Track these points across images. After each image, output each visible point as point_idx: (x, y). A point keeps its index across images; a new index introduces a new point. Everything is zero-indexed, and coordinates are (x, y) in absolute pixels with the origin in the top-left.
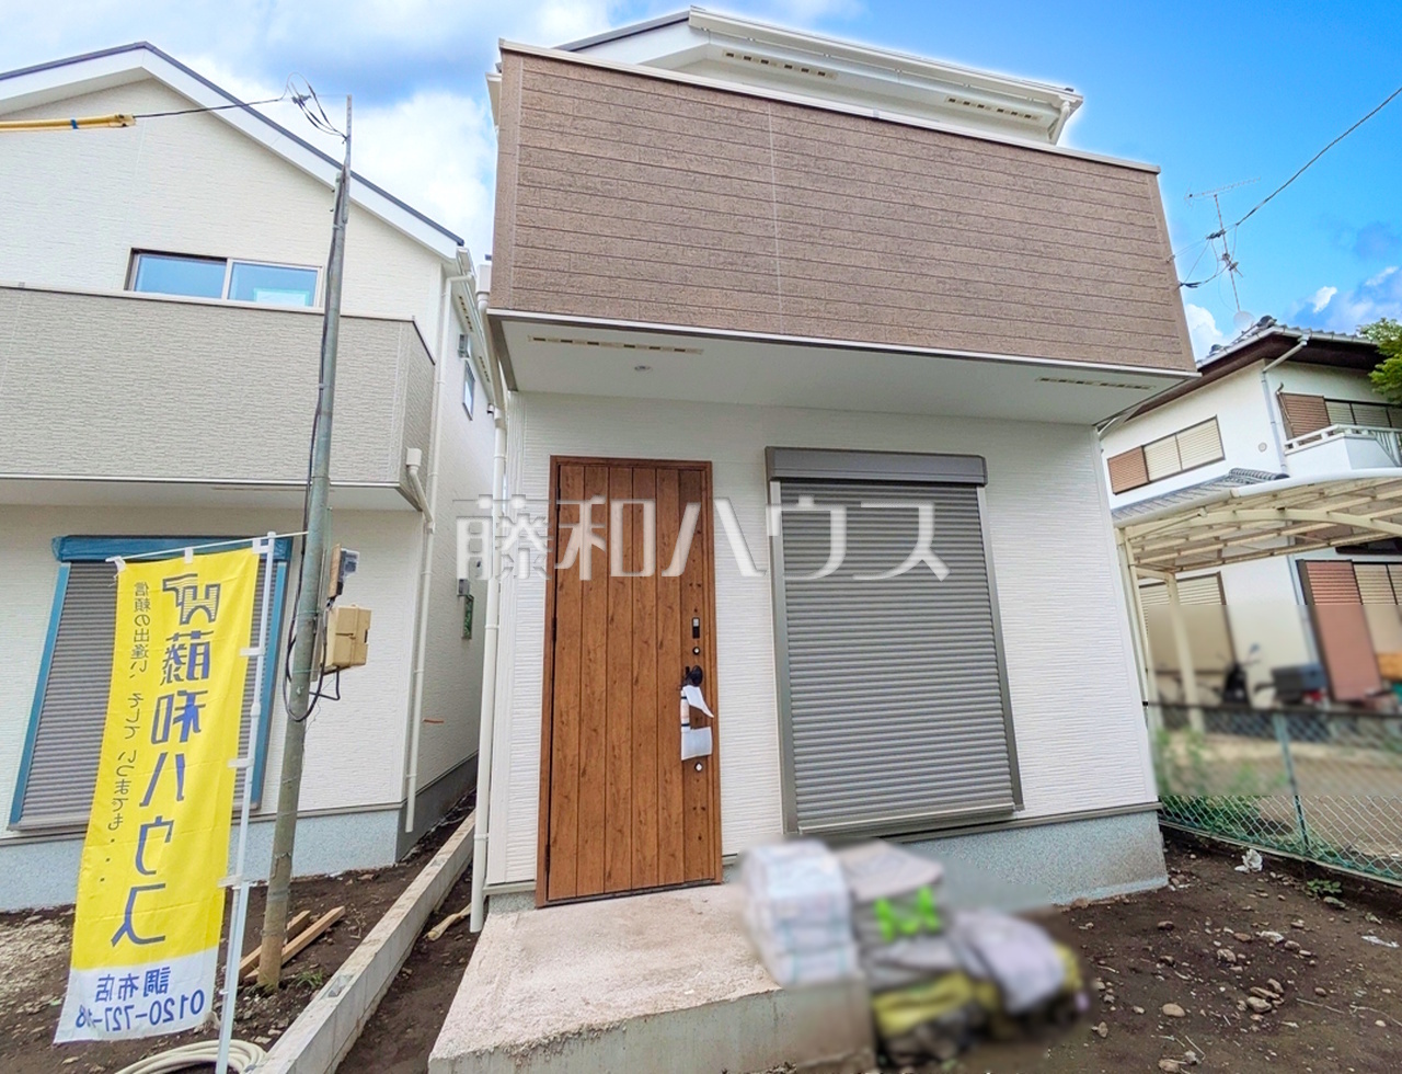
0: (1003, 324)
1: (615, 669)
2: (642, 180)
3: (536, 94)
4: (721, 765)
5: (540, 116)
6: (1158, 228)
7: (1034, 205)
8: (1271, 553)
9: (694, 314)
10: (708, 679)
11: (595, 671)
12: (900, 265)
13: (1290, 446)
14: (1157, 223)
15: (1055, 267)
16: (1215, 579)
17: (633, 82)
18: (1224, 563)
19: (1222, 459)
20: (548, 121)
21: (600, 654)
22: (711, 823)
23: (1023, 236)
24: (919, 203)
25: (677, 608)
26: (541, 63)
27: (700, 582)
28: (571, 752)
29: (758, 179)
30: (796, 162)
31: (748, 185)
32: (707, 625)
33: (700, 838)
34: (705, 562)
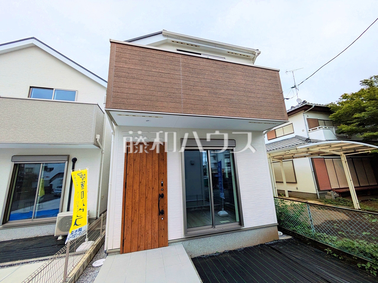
0: (239, 109)
1: (141, 195)
2: (147, 75)
3: (119, 53)
4: (168, 218)
5: (120, 59)
6: (279, 85)
7: (248, 79)
8: (305, 157)
9: (160, 108)
10: (165, 197)
11: (136, 195)
12: (214, 95)
13: (310, 131)
14: (279, 84)
15: (253, 95)
16: (291, 161)
17: (145, 50)
18: (294, 158)
19: (294, 133)
20: (122, 60)
21: (138, 191)
22: (165, 233)
23: (245, 87)
24: (219, 80)
25: (157, 179)
26: (121, 45)
27: (163, 172)
28: (130, 216)
29: (177, 74)
30: (187, 70)
31: (175, 76)
32: (165, 183)
33: (162, 236)
34: (165, 167)
